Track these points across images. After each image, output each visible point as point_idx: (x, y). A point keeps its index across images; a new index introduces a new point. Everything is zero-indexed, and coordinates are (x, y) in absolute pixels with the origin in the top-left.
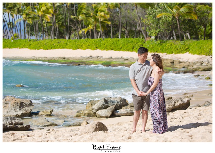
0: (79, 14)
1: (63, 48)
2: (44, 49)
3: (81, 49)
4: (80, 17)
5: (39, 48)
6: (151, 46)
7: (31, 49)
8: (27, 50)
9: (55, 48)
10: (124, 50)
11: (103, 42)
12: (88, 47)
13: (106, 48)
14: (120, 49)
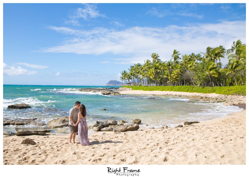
0: (164, 75)
1: (157, 90)
2: (149, 90)
3: (165, 91)
4: (165, 76)
5: (147, 90)
6: (196, 90)
7: (143, 90)
8: (142, 91)
9: (153, 90)
10: (184, 91)
11: (174, 88)
12: (168, 90)
13: (175, 91)
14: (182, 91)
